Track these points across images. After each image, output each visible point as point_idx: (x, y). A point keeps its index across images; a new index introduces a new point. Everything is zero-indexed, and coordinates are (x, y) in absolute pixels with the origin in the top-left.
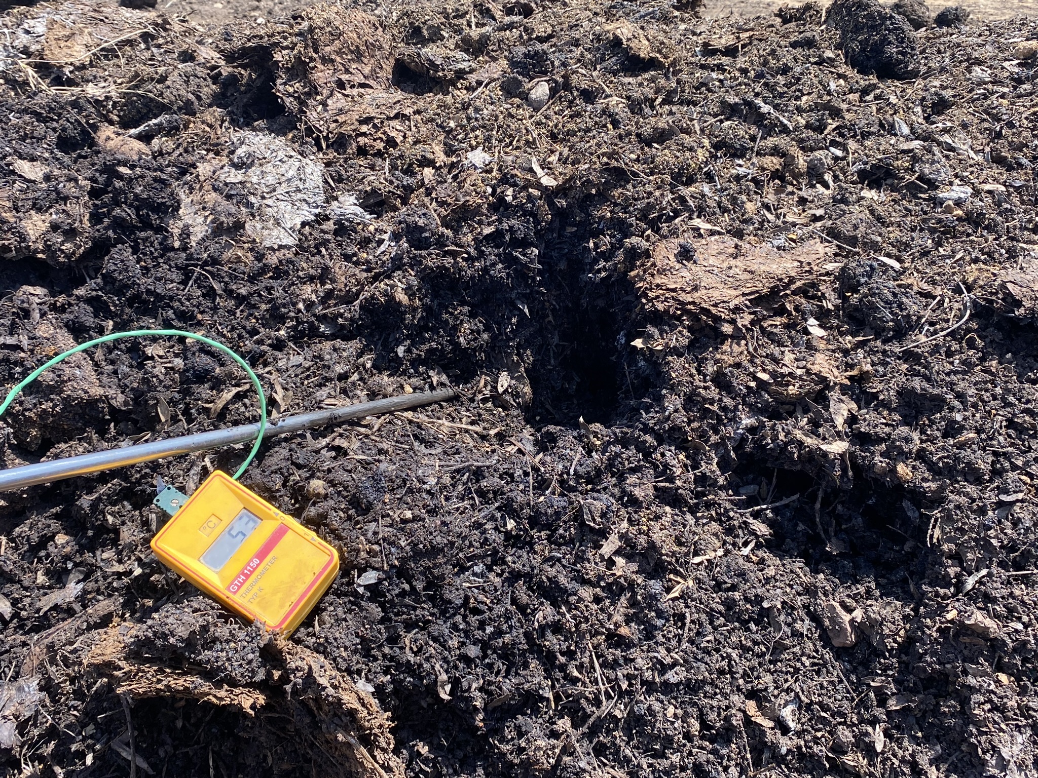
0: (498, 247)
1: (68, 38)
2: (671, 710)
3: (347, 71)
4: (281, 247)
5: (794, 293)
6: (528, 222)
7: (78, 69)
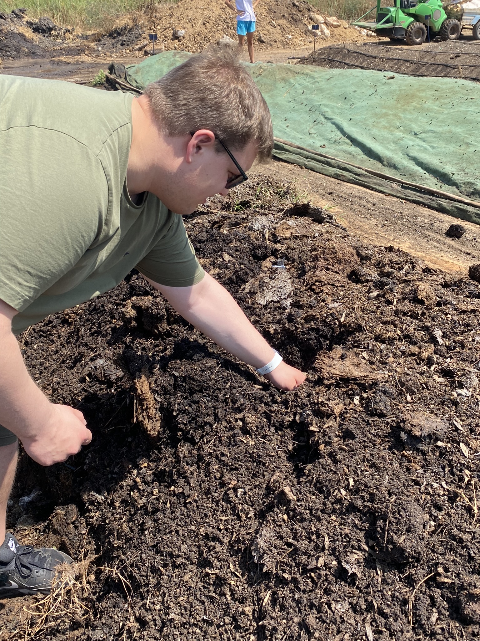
0: (317, 334)
1: (288, 229)
2: (217, 467)
3: (333, 266)
4: (259, 304)
5: (355, 384)
6: (330, 331)
7: (284, 239)
